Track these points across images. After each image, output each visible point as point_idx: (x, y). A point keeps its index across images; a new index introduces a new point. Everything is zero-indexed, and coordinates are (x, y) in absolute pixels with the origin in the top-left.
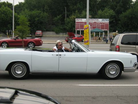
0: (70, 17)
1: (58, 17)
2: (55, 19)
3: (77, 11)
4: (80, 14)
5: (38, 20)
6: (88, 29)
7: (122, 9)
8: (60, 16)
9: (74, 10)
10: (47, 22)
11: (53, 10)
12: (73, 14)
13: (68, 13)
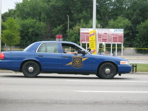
0: (74, 28)
1: (59, 28)
2: (55, 30)
3: (82, 21)
4: (86, 24)
5: (33, 31)
6: (95, 35)
7: (141, 18)
8: (61, 26)
9: (79, 20)
10: (44, 35)
11: (52, 19)
12: (78, 24)
13: (72, 23)
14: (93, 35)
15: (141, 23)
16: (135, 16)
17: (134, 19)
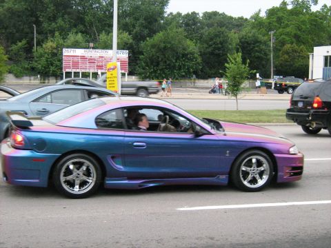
0: (44, 46)
1: (20, 44)
2: (14, 47)
3: (57, 34)
6: (116, 69)
7: (146, 32)
8: (24, 42)
9: (52, 32)
11: (8, 31)
12: (50, 39)
13: (40, 37)
14: (113, 69)
15: (148, 39)
16: (137, 29)
17: (136, 32)
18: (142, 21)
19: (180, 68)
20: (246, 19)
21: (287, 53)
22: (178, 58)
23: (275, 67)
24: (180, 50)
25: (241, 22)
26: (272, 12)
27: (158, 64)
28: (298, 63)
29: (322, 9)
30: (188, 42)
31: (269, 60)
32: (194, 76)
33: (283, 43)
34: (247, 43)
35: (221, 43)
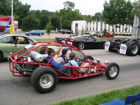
14: (12, 27)
15: (24, 18)
17: (21, 15)
18: (22, 12)
19: (34, 27)
20: (54, 13)
21: (65, 22)
22: (33, 24)
23: (62, 26)
24: (34, 21)
25: (52, 13)
26: (61, 11)
27: (27, 25)
28: (69, 25)
29: (75, 10)
30: (37, 19)
31: (60, 24)
32: (38, 29)
33: (64, 20)
34: (54, 19)
35: (46, 19)
